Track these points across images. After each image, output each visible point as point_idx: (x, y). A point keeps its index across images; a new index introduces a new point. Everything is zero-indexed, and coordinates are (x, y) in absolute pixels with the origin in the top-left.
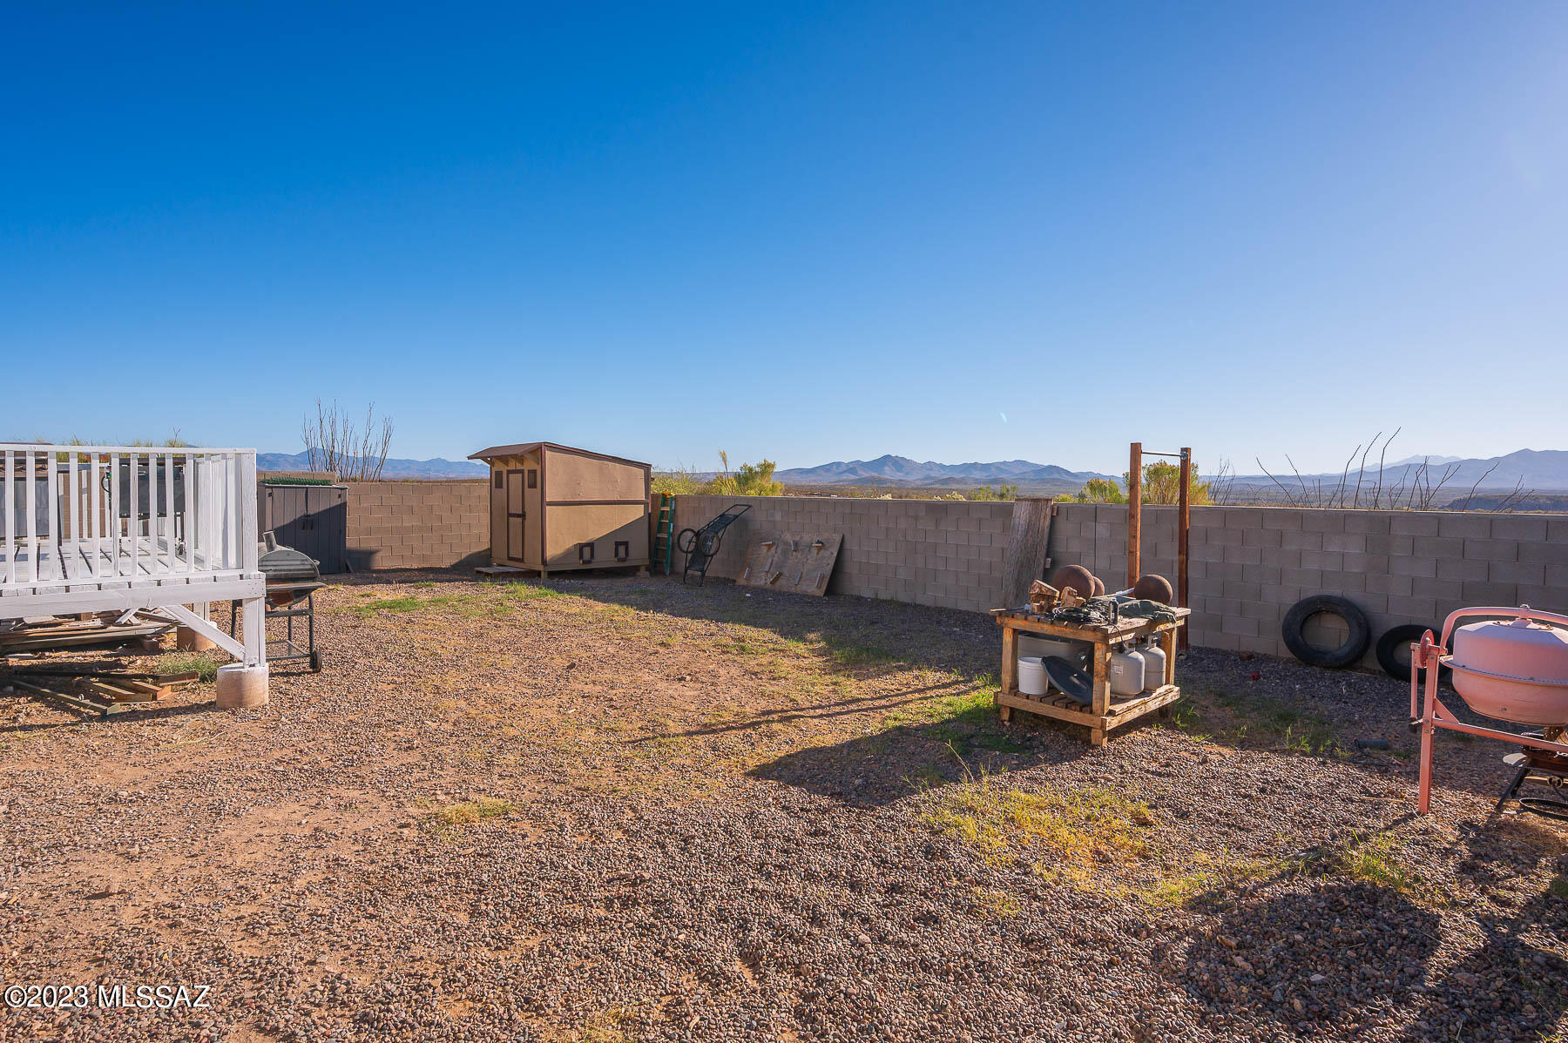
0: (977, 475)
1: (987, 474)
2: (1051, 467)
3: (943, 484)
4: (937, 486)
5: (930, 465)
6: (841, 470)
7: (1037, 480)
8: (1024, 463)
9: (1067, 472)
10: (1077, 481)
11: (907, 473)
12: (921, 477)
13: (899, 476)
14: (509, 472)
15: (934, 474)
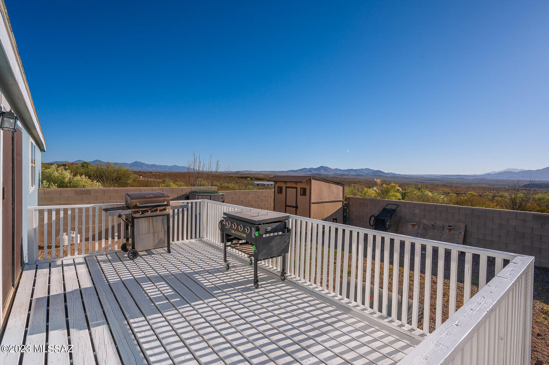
0: (352, 173)
1: (356, 173)
2: (378, 171)
3: (341, 176)
4: (339, 177)
5: (336, 170)
6: (306, 171)
7: (373, 175)
8: (368, 169)
9: (384, 173)
10: (387, 176)
11: (329, 172)
12: (333, 173)
13: (326, 173)
14: (287, 187)
15: (338, 172)
